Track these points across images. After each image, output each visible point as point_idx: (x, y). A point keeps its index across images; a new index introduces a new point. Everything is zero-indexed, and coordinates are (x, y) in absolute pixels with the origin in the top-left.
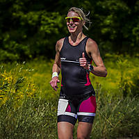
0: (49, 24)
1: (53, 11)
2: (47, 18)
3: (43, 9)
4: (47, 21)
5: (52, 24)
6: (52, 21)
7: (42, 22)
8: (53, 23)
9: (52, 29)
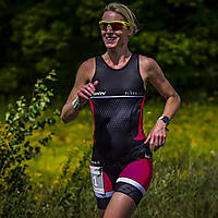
0: (170, 50)
1: (175, 32)
2: (167, 42)
3: (161, 29)
4: (167, 46)
5: (175, 51)
6: (175, 46)
7: (161, 48)
8: (177, 49)
9: (175, 57)
